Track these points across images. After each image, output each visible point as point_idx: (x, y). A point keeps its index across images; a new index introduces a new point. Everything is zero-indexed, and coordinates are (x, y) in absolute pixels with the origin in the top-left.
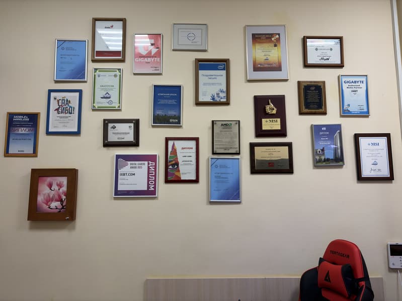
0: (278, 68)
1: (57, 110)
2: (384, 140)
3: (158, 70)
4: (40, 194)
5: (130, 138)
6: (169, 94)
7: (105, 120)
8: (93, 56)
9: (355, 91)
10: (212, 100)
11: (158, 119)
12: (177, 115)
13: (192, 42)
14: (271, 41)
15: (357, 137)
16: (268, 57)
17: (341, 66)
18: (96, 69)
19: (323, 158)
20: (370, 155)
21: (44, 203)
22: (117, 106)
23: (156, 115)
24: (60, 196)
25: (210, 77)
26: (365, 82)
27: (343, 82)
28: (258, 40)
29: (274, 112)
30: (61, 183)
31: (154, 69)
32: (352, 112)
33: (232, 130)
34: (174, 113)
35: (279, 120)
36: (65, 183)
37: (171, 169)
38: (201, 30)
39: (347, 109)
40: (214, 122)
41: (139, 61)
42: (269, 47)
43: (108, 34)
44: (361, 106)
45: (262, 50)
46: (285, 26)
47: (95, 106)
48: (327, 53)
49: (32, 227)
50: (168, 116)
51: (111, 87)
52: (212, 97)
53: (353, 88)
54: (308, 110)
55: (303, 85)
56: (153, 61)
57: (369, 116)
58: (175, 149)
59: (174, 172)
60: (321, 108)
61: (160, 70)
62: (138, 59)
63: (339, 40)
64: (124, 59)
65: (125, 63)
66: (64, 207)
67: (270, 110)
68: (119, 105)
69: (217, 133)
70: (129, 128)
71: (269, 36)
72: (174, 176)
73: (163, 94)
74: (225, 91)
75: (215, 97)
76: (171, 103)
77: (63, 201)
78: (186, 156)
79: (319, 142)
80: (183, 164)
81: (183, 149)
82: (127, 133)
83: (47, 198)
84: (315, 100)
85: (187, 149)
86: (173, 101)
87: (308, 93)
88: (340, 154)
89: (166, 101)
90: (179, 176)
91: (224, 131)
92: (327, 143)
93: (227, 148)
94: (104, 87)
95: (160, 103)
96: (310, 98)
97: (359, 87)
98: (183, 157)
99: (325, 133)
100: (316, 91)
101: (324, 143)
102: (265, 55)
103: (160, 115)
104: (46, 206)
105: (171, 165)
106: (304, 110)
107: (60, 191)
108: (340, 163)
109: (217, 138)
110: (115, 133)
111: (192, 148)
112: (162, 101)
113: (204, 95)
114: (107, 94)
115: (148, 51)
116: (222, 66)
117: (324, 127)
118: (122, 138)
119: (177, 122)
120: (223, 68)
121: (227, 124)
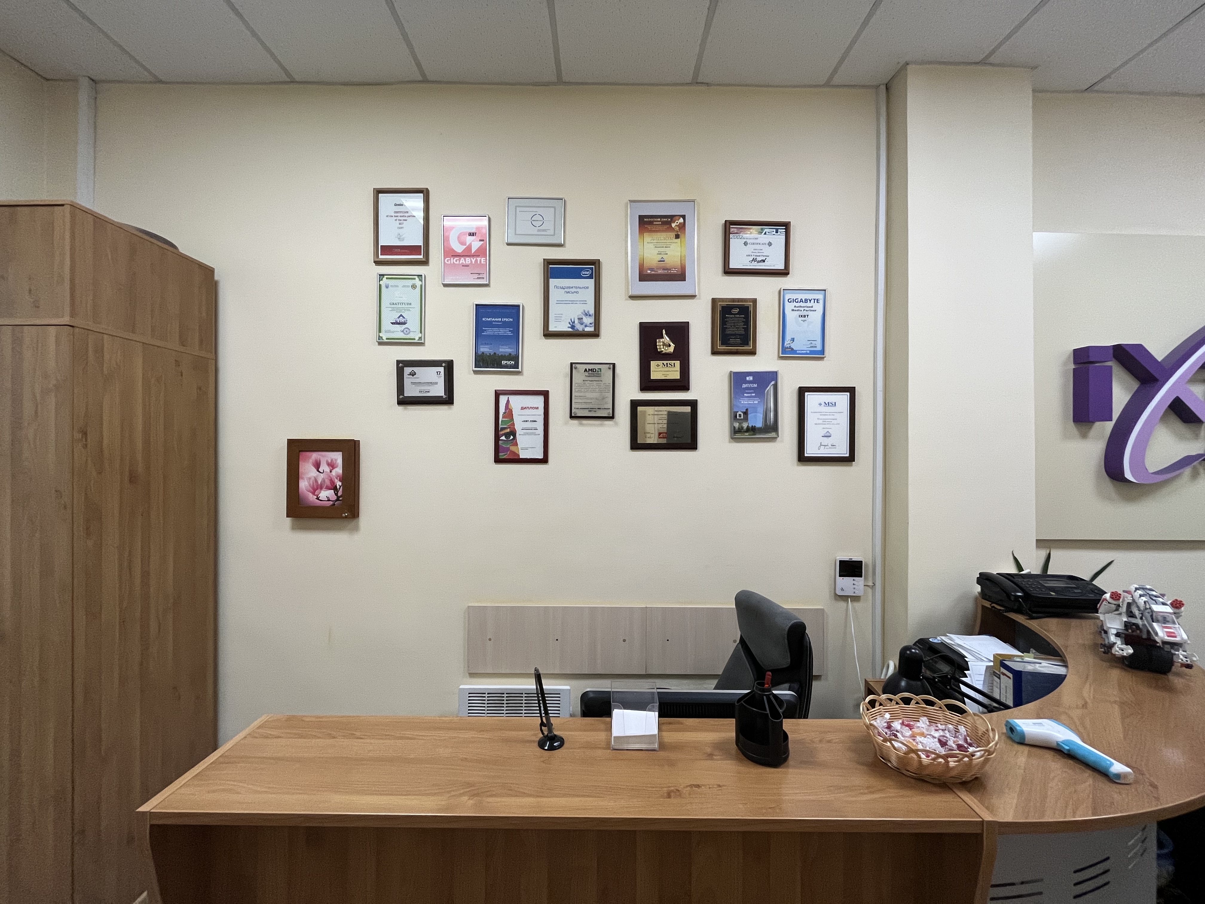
0: (680, 276)
2: (846, 396)
3: (483, 278)
4: (303, 478)
5: (439, 391)
6: (500, 319)
7: (398, 362)
8: (376, 254)
9: (805, 316)
10: (570, 330)
11: (483, 360)
12: (513, 354)
13: (539, 230)
14: (671, 229)
15: (802, 392)
16: (665, 257)
17: (784, 273)
18: (381, 276)
19: (745, 425)
20: (820, 422)
21: (309, 491)
22: (416, 336)
23: (480, 353)
24: (332, 482)
25: (568, 290)
26: (821, 302)
27: (786, 300)
28: (649, 227)
29: (671, 349)
30: (334, 462)
31: (476, 276)
32: (798, 352)
33: (602, 378)
34: (510, 350)
35: (678, 363)
36: (340, 461)
37: (504, 441)
38: (555, 209)
39: (790, 347)
40: (574, 365)
41: (452, 263)
42: (667, 238)
43: (400, 216)
44: (812, 342)
45: (654, 245)
46: (694, 202)
47: (382, 337)
48: (762, 250)
49: (294, 528)
50: (500, 355)
51: (406, 306)
52: (571, 323)
53: (801, 311)
54: (726, 347)
55: (720, 304)
56: (473, 263)
57: (823, 358)
58: (510, 409)
59: (508, 446)
60: (747, 344)
61: (485, 278)
62: (449, 259)
63: (785, 227)
64: (426, 259)
65: (429, 266)
66: (340, 499)
67: (663, 347)
68: (420, 336)
69: (578, 384)
70: (437, 374)
71: (666, 220)
72: (509, 453)
73: (491, 319)
74: (592, 313)
75: (575, 324)
76: (503, 333)
77: (338, 489)
78: (528, 420)
79: (740, 400)
80: (524, 433)
81: (523, 408)
82: (433, 383)
83: (314, 486)
84: (738, 330)
85: (529, 408)
86: (507, 331)
87: (728, 319)
88: (773, 420)
89: (495, 329)
90: (517, 453)
91: (589, 381)
92: (753, 401)
93: (594, 408)
94: (396, 305)
95: (487, 333)
96: (730, 328)
97: (811, 309)
98: (522, 421)
99: (751, 385)
100: (739, 316)
101: (747, 401)
102: (659, 253)
103: (486, 354)
104: (312, 496)
105: (505, 434)
106: (719, 347)
107: (332, 473)
108: (773, 433)
109: (578, 392)
110: (415, 383)
111: (538, 408)
112: (488, 330)
113: (558, 321)
114: (401, 317)
115: (466, 245)
116: (588, 271)
117: (751, 376)
118: (426, 392)
119: (514, 365)
120: (590, 275)
121: (593, 369)
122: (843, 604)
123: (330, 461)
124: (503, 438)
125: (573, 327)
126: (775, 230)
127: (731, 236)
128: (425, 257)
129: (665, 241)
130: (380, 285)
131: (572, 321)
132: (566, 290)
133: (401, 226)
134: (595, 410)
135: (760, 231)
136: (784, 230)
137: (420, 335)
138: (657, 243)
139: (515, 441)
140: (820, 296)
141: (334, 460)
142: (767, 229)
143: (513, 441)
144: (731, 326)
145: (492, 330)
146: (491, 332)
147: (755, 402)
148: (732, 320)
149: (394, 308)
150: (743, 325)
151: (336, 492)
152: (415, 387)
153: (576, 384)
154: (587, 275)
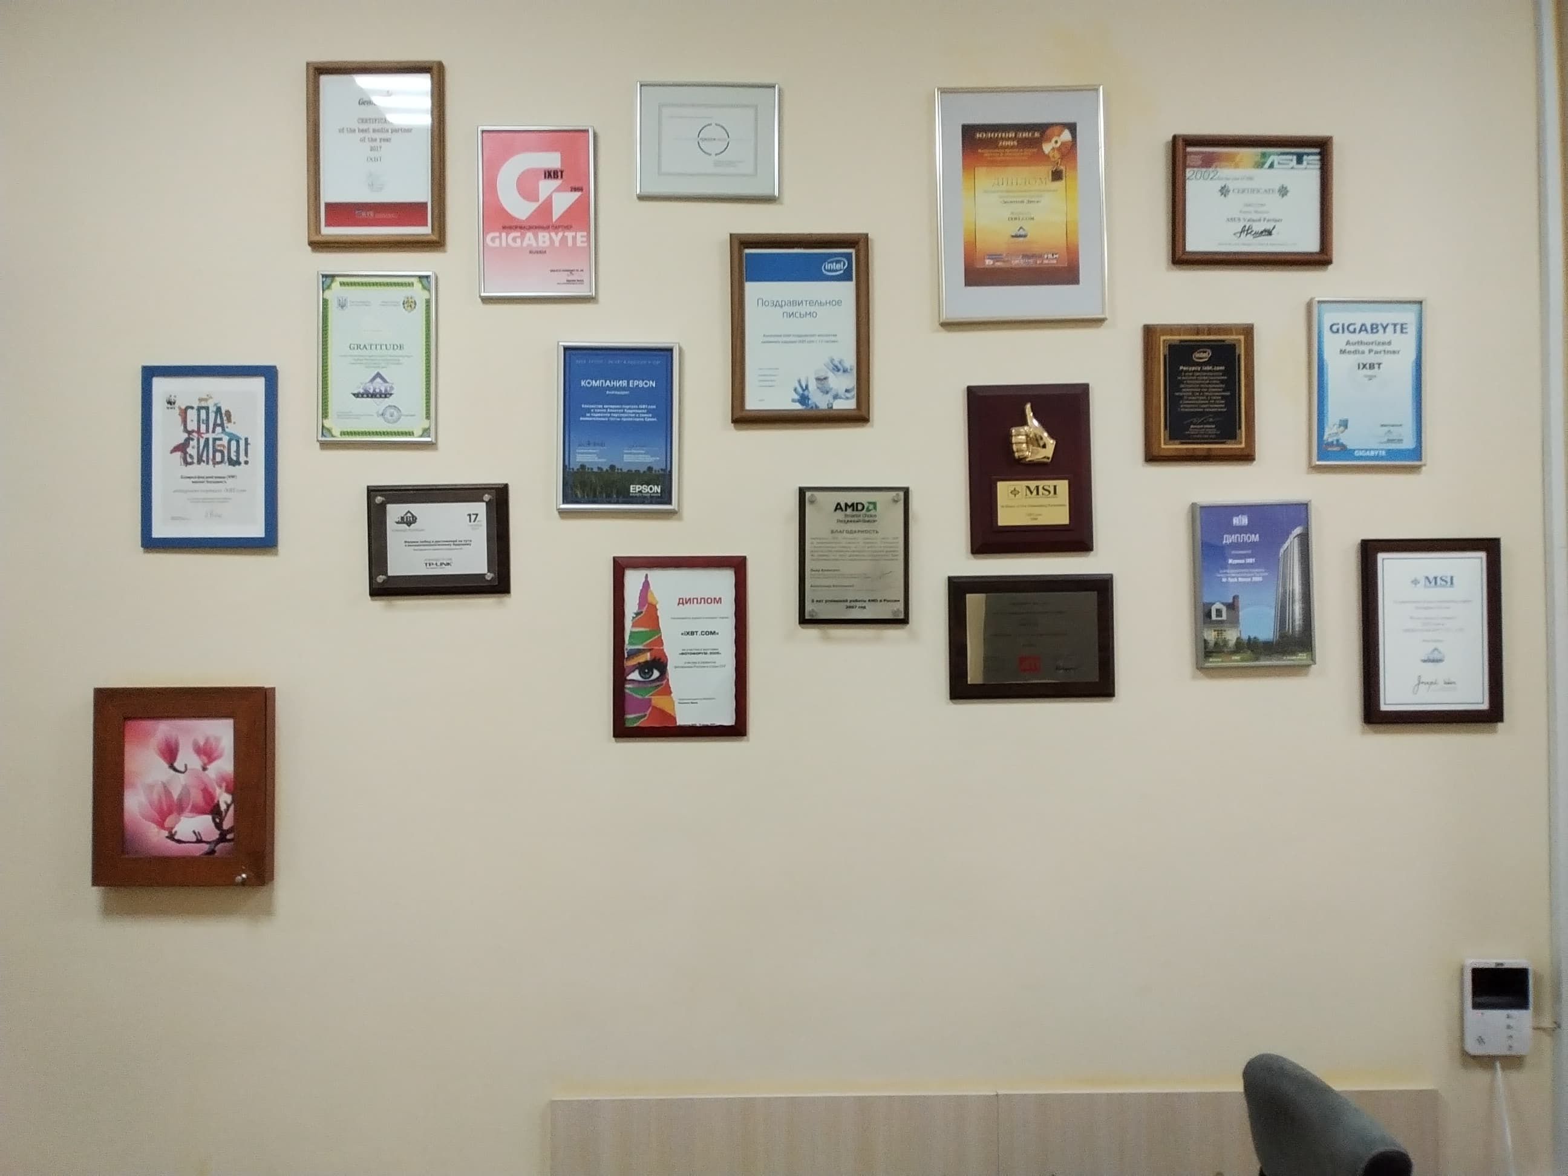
0: (1066, 272)
1: (182, 448)
2: (1477, 560)
3: (581, 282)
4: (132, 784)
5: (474, 561)
7: (372, 492)
8: (314, 225)
9: (1372, 366)
10: (798, 406)
11: (583, 485)
12: (657, 468)
13: (717, 164)
14: (1043, 158)
15: (1370, 551)
16: (1027, 225)
17: (1320, 259)
18: (328, 279)
19: (1231, 636)
20: (1418, 624)
21: (147, 818)
22: (415, 425)
23: (575, 466)
24: (208, 794)
25: (789, 309)
26: (1412, 330)
27: (1326, 328)
28: (987, 153)
29: (1049, 452)
30: (214, 744)
31: (565, 276)
32: (1356, 453)
33: (877, 526)
34: (649, 461)
35: (1063, 486)
36: (227, 742)
37: (636, 685)
38: (757, 109)
39: (1338, 441)
40: (808, 494)
41: (504, 244)
42: (1032, 181)
43: (374, 131)
44: (1391, 428)
45: (1001, 197)
46: (1097, 90)
47: (329, 431)
48: (1264, 205)
49: (109, 910)
50: (625, 470)
51: (391, 352)
52: (800, 390)
53: (1363, 352)
54: (1182, 443)
55: (1164, 341)
56: (557, 244)
57: (1419, 467)
58: (649, 604)
59: (647, 697)
60: (1233, 435)
61: (586, 281)
62: (497, 234)
63: (1317, 150)
64: (440, 236)
65: (445, 251)
66: (229, 837)
67: (1028, 447)
68: (427, 426)
69: (821, 541)
70: (470, 521)
71: (1030, 134)
72: (648, 713)
73: (602, 383)
74: (851, 366)
75: (809, 392)
76: (633, 417)
77: (224, 814)
78: (697, 632)
79: (1219, 576)
80: (685, 663)
81: (684, 602)
82: (459, 541)
83: (161, 803)
84: (1209, 403)
85: (699, 601)
86: (643, 411)
87: (1185, 376)
88: (1301, 622)
89: (612, 409)
90: (669, 712)
91: (847, 532)
92: (1251, 577)
93: (859, 601)
94: (366, 348)
95: (591, 416)
96: (1190, 398)
97: (1388, 348)
98: (682, 634)
99: (1243, 537)
100: (1213, 367)
101: (1238, 578)
102: (1014, 216)
103: (592, 469)
104: (158, 832)
105: (637, 666)
106: (1165, 444)
107: (206, 772)
108: (1300, 655)
109: (819, 560)
110: (414, 542)
111: (720, 599)
112: (596, 410)
113: (768, 385)
114: (378, 380)
115: (538, 201)
116: (838, 262)
117: (1243, 514)
118: (441, 564)
119: (659, 495)
120: (842, 272)
121: (857, 504)
122: (1480, 1077)
123: (202, 743)
124: (635, 676)
125: (803, 399)
126: (1295, 157)
127: (1189, 172)
128: (436, 232)
129: (1027, 187)
130: (325, 301)
131: (802, 387)
132: (786, 309)
133: (373, 154)
134: (864, 604)
135: (1258, 159)
136: (1318, 157)
137: (426, 424)
139: (664, 682)
140: (1408, 317)
141: (212, 740)
142: (1274, 155)
143: (658, 683)
144: (1193, 392)
145: (605, 411)
146: (602, 415)
147: (1255, 579)
148: (1195, 378)
149: (361, 358)
150: (1221, 390)
151: (218, 820)
152: (415, 550)
153: (814, 539)
154: (836, 271)
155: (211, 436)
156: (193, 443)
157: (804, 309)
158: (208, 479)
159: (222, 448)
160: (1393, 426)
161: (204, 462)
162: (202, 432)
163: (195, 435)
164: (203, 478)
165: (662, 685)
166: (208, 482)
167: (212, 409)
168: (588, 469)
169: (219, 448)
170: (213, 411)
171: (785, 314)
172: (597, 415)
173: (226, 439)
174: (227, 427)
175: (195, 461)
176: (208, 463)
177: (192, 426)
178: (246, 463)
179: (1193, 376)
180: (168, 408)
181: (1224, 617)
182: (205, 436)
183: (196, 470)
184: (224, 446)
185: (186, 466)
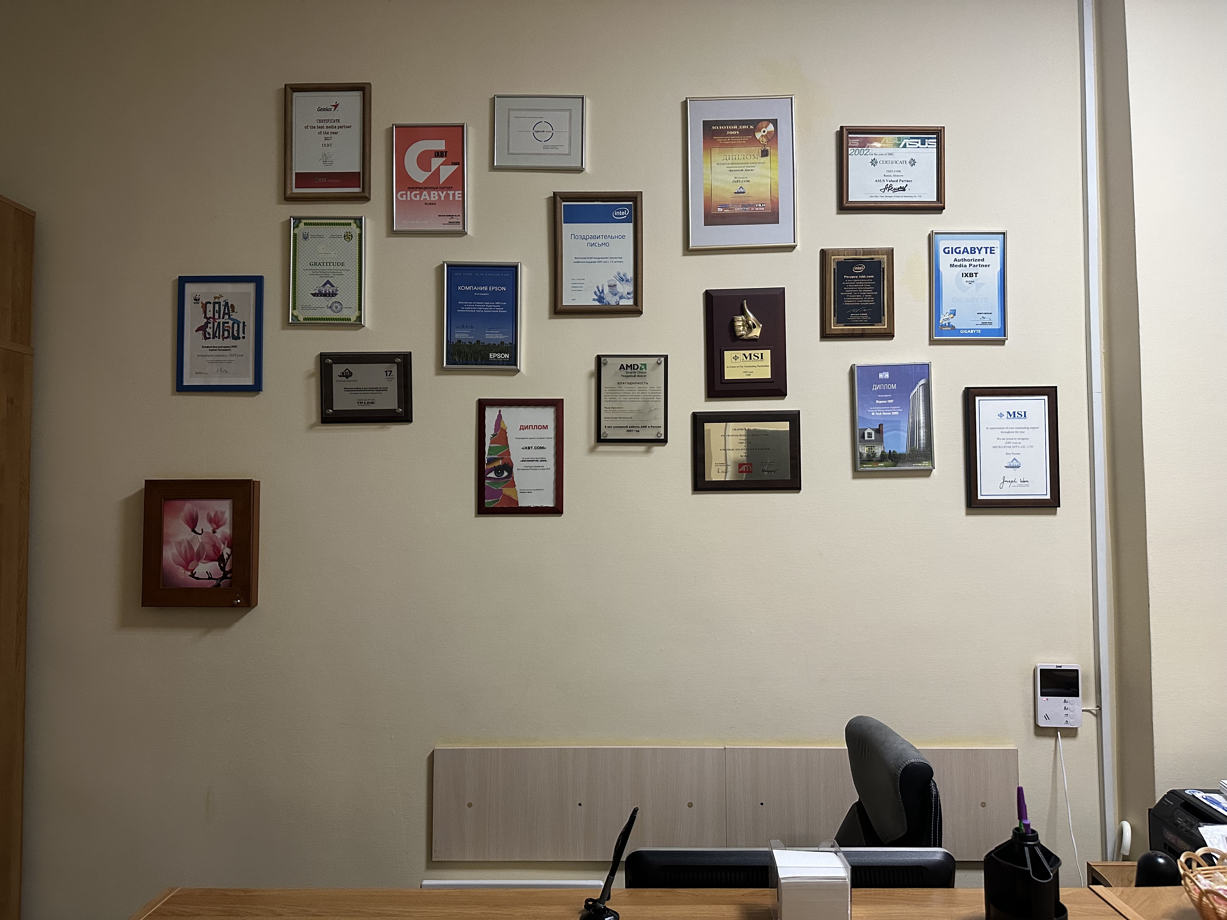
0: (770, 216)
1: (203, 328)
3: (455, 223)
4: (168, 542)
5: (388, 401)
6: (485, 288)
7: (323, 356)
8: (288, 186)
9: (971, 275)
10: (597, 303)
11: (460, 353)
12: (507, 342)
13: (546, 147)
14: (755, 142)
15: (970, 396)
16: (745, 185)
17: (937, 207)
18: (297, 220)
19: (878, 450)
20: (1002, 443)
21: (179, 564)
22: (352, 314)
23: (455, 341)
24: (216, 549)
25: (592, 241)
26: (998, 251)
27: (941, 250)
28: (719, 139)
29: (756, 332)
30: (220, 516)
31: (448, 219)
32: (961, 332)
33: (647, 380)
34: (501, 337)
35: (767, 353)
36: (228, 516)
37: (492, 481)
38: (569, 112)
39: (949, 323)
40: (602, 359)
41: (409, 199)
42: (749, 157)
43: (327, 127)
44: (985, 315)
45: (727, 167)
46: (791, 98)
47: (297, 317)
48: (900, 171)
50: (486, 344)
51: (335, 268)
52: (599, 294)
53: (965, 266)
54: (845, 326)
55: (833, 259)
56: (443, 199)
57: (1005, 341)
58: (502, 429)
59: (499, 488)
60: (880, 321)
61: (461, 222)
62: (405, 192)
63: (935, 136)
64: (365, 194)
65: (371, 203)
66: (229, 575)
67: (743, 329)
69: (610, 389)
70: (387, 376)
71: (747, 127)
72: (500, 499)
73: (472, 288)
74: (631, 277)
75: (604, 294)
76: (491, 310)
77: (226, 560)
78: (532, 447)
79: (869, 411)
80: (524, 467)
81: (524, 428)
82: (379, 388)
83: (187, 556)
84: (863, 300)
85: (533, 428)
86: (498, 306)
87: (847, 282)
88: (925, 442)
89: (478, 304)
90: (514, 498)
91: (628, 383)
92: (891, 412)
93: (635, 427)
94: (321, 265)
95: (464, 309)
96: (850, 296)
97: (981, 263)
98: (522, 448)
99: (886, 386)
100: (866, 276)
101: (882, 412)
102: (736, 180)
103: (465, 343)
104: (185, 573)
105: (494, 468)
106: (834, 326)
107: (216, 534)
108: (924, 462)
109: (610, 401)
110: (351, 389)
111: (547, 426)
112: (467, 305)
113: (577, 290)
114: (328, 285)
115: (431, 171)
116: (623, 210)
117: (885, 371)
118: (368, 403)
119: (508, 359)
120: (626, 216)
121: (634, 365)
122: (1047, 743)
123: (212, 516)
124: (492, 475)
125: (601, 299)
126: (920, 140)
127: (849, 150)
128: (363, 190)
129: (746, 161)
130: (295, 236)
131: (599, 291)
132: (589, 241)
133: (327, 142)
134: (637, 429)
135: (896, 142)
136: (935, 140)
137: (359, 314)
138: (733, 164)
139: (511, 479)
140: (996, 243)
141: (219, 513)
142: (906, 139)
143: (507, 480)
144: (852, 292)
145: (474, 306)
146: (471, 308)
147: (894, 413)
148: (854, 283)
149: (318, 271)
150: (872, 291)
151: (222, 565)
152: (350, 393)
153: (607, 388)
154: (622, 216)
155: (221, 321)
156: (209, 325)
157: (600, 241)
158: (220, 348)
159: (228, 328)
160: (985, 313)
161: (217, 337)
162: (215, 318)
163: (211, 320)
164: (216, 347)
165: (508, 481)
166: (219, 350)
167: (223, 303)
168: (463, 343)
169: (226, 328)
170: (223, 305)
171: (589, 244)
172: (468, 308)
173: (231, 322)
174: (232, 315)
175: (211, 336)
176: (219, 338)
177: (210, 314)
178: (244, 338)
179: (853, 282)
180: (195, 303)
181: (873, 438)
182: (218, 321)
183: (212, 342)
184: (230, 327)
185: (206, 340)
